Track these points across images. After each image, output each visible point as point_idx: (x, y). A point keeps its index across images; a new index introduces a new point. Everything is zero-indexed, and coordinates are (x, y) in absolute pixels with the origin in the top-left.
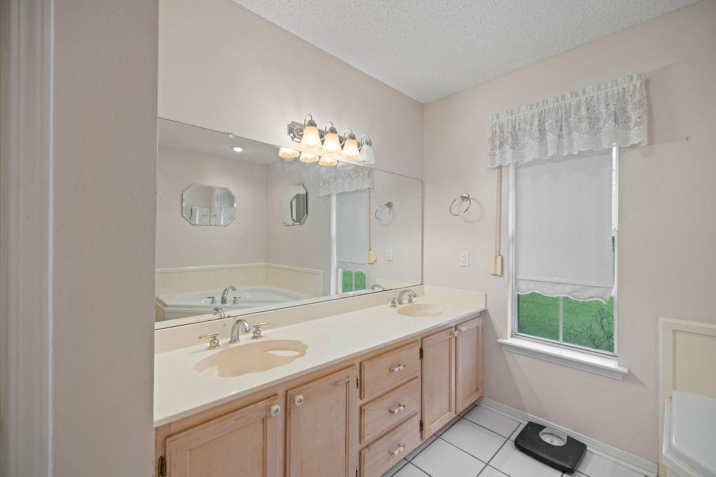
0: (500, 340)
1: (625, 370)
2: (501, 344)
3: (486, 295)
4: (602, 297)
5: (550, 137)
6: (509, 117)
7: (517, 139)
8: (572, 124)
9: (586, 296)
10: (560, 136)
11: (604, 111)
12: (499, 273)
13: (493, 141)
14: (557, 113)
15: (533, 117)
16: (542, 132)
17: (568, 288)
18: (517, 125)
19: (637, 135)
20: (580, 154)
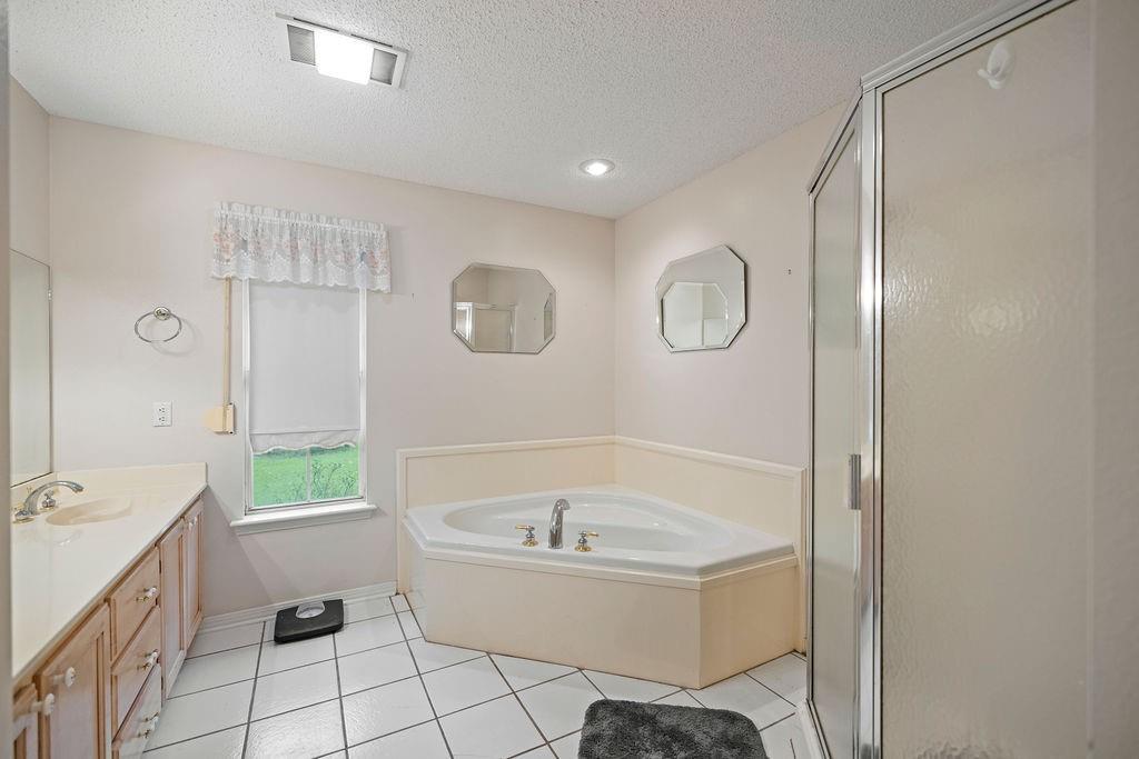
0: (233, 523)
1: (373, 506)
2: (234, 527)
3: (207, 466)
4: (351, 441)
5: (305, 259)
6: (247, 215)
7: (260, 248)
8: (326, 252)
9: (336, 442)
10: (315, 261)
11: (358, 250)
12: (230, 428)
13: (221, 240)
14: (311, 233)
15: (282, 227)
16: (294, 248)
17: (316, 438)
18: (260, 231)
19: (382, 283)
20: (336, 288)
